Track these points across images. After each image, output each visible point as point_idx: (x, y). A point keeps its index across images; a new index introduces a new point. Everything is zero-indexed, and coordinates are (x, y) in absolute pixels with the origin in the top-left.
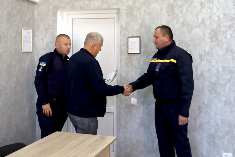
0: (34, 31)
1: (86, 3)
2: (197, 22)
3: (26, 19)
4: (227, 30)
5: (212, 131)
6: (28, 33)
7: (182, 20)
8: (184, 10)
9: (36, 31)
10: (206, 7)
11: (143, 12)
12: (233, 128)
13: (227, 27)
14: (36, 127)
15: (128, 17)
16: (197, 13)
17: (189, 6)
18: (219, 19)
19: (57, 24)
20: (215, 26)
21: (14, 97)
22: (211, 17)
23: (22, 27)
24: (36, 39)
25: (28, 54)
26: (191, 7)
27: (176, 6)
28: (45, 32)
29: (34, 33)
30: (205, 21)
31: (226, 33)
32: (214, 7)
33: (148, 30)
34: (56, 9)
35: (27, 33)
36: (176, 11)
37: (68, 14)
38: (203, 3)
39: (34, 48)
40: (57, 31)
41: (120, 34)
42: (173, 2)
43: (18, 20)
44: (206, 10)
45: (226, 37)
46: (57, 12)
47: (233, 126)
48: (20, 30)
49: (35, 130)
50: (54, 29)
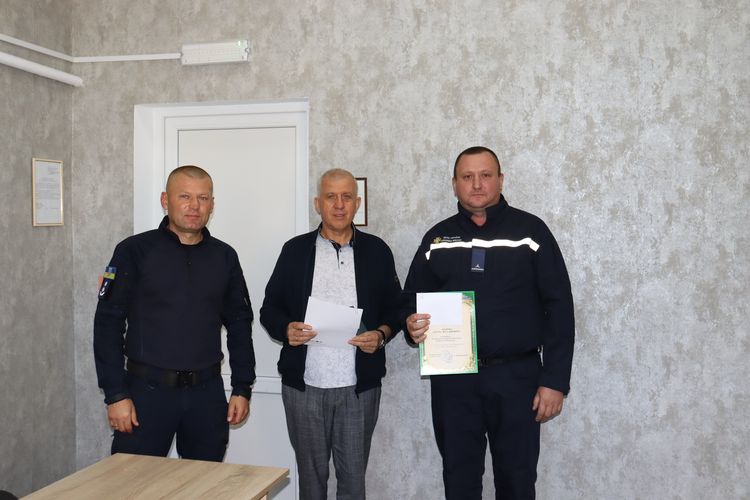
0: (70, 165)
1: (214, 86)
2: (526, 134)
3: (43, 132)
4: (614, 156)
5: (576, 445)
6: (52, 172)
7: (485, 129)
8: (491, 101)
9: (75, 164)
10: (552, 91)
11: (372, 108)
12: (634, 436)
13: (612, 147)
14: (77, 436)
15: (331, 123)
16: (528, 109)
17: (503, 89)
18: (591, 125)
19: (132, 145)
20: (578, 145)
21: (9, 352)
22: (566, 121)
23: (34, 154)
24: (74, 189)
25: (51, 229)
26: (509, 91)
27: (466, 89)
28: (99, 169)
29: (70, 169)
30: (549, 131)
31: (610, 165)
32: (574, 92)
33: (388, 158)
34: (130, 102)
35: (46, 173)
36: (468, 104)
37: (165, 118)
38: (543, 79)
39: (69, 212)
40: (132, 165)
41: (311, 171)
42: (460, 79)
43: (19, 134)
44: (552, 99)
45: (611, 176)
46: (132, 111)
47: (634, 432)
48: (28, 164)
49: (74, 446)
50: (125, 160)
